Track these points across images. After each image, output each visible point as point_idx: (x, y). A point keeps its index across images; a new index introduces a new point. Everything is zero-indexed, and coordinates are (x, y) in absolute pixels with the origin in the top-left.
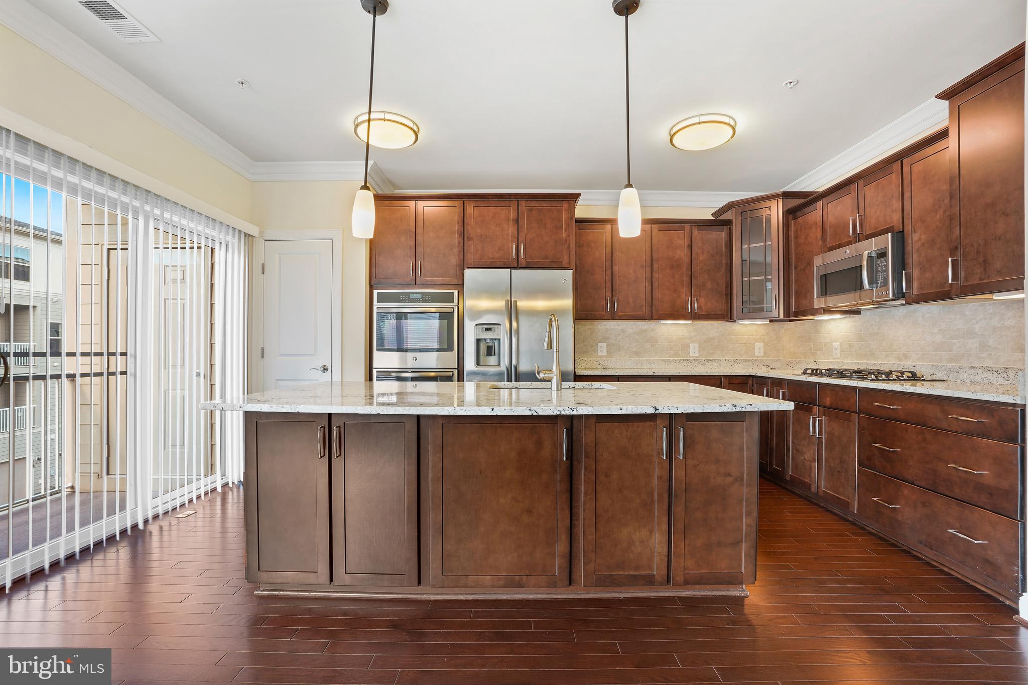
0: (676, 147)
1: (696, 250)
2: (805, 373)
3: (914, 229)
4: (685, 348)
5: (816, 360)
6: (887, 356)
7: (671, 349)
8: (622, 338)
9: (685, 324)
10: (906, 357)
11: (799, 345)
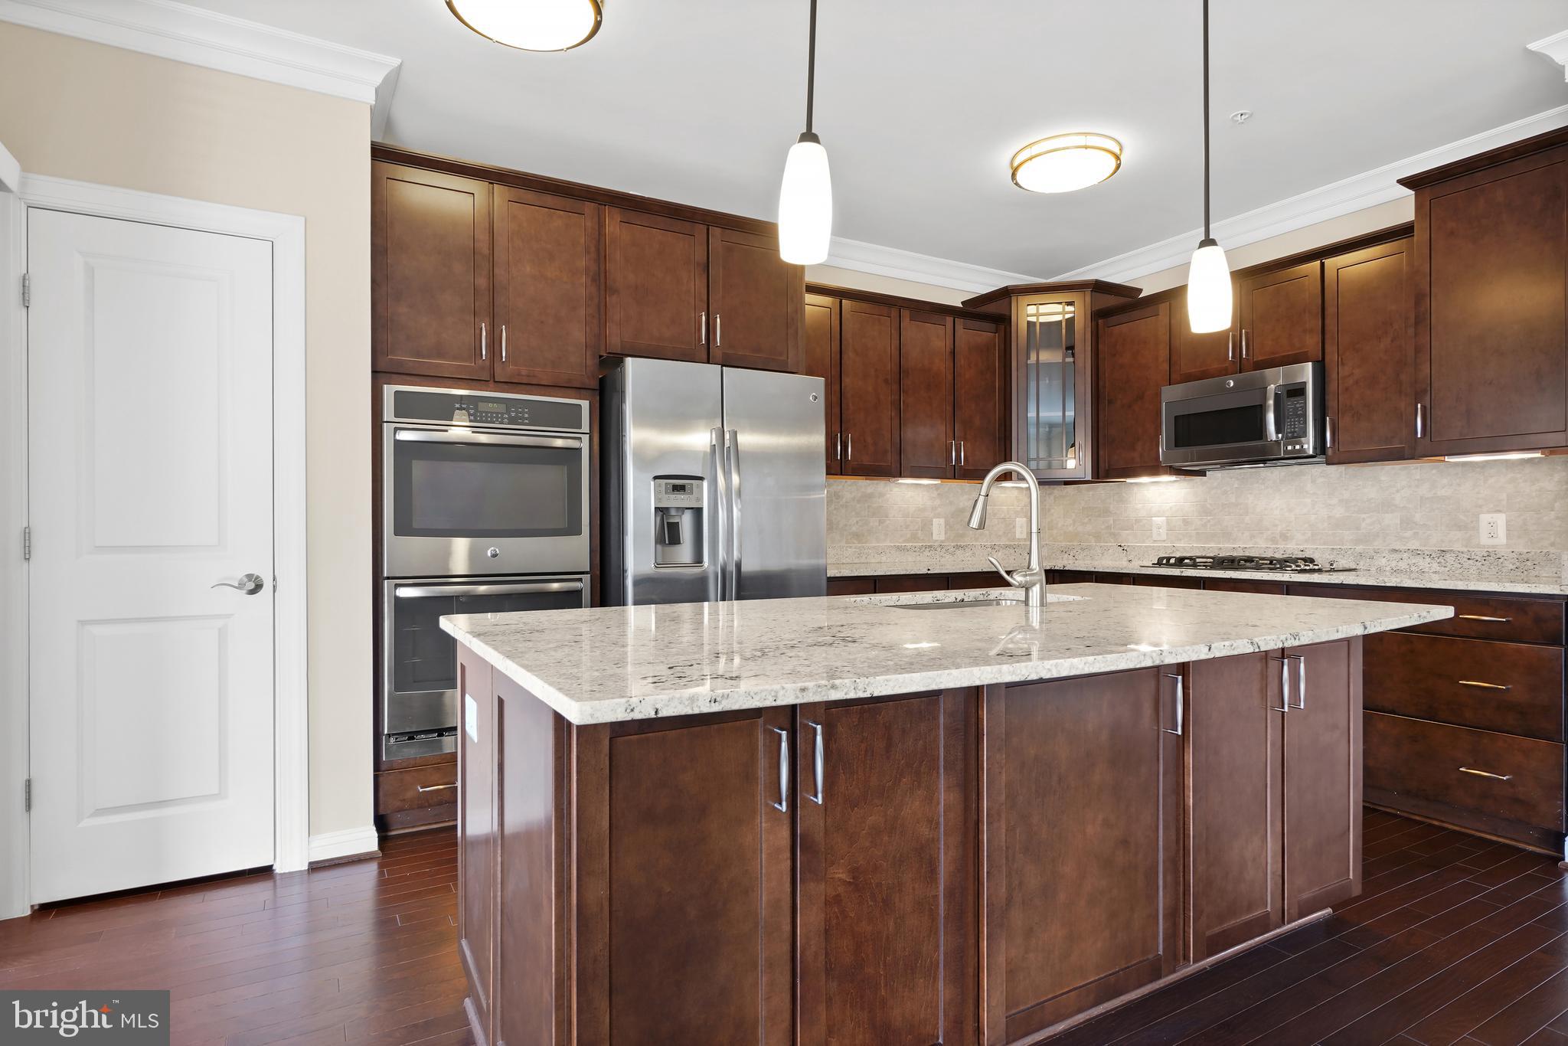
0: (1020, 187)
1: (961, 361)
2: (1159, 563)
3: (1342, 359)
4: (926, 525)
5: (1122, 545)
6: (1252, 537)
7: (907, 527)
8: (835, 509)
9: (928, 485)
10: (1285, 537)
11: (1086, 520)
